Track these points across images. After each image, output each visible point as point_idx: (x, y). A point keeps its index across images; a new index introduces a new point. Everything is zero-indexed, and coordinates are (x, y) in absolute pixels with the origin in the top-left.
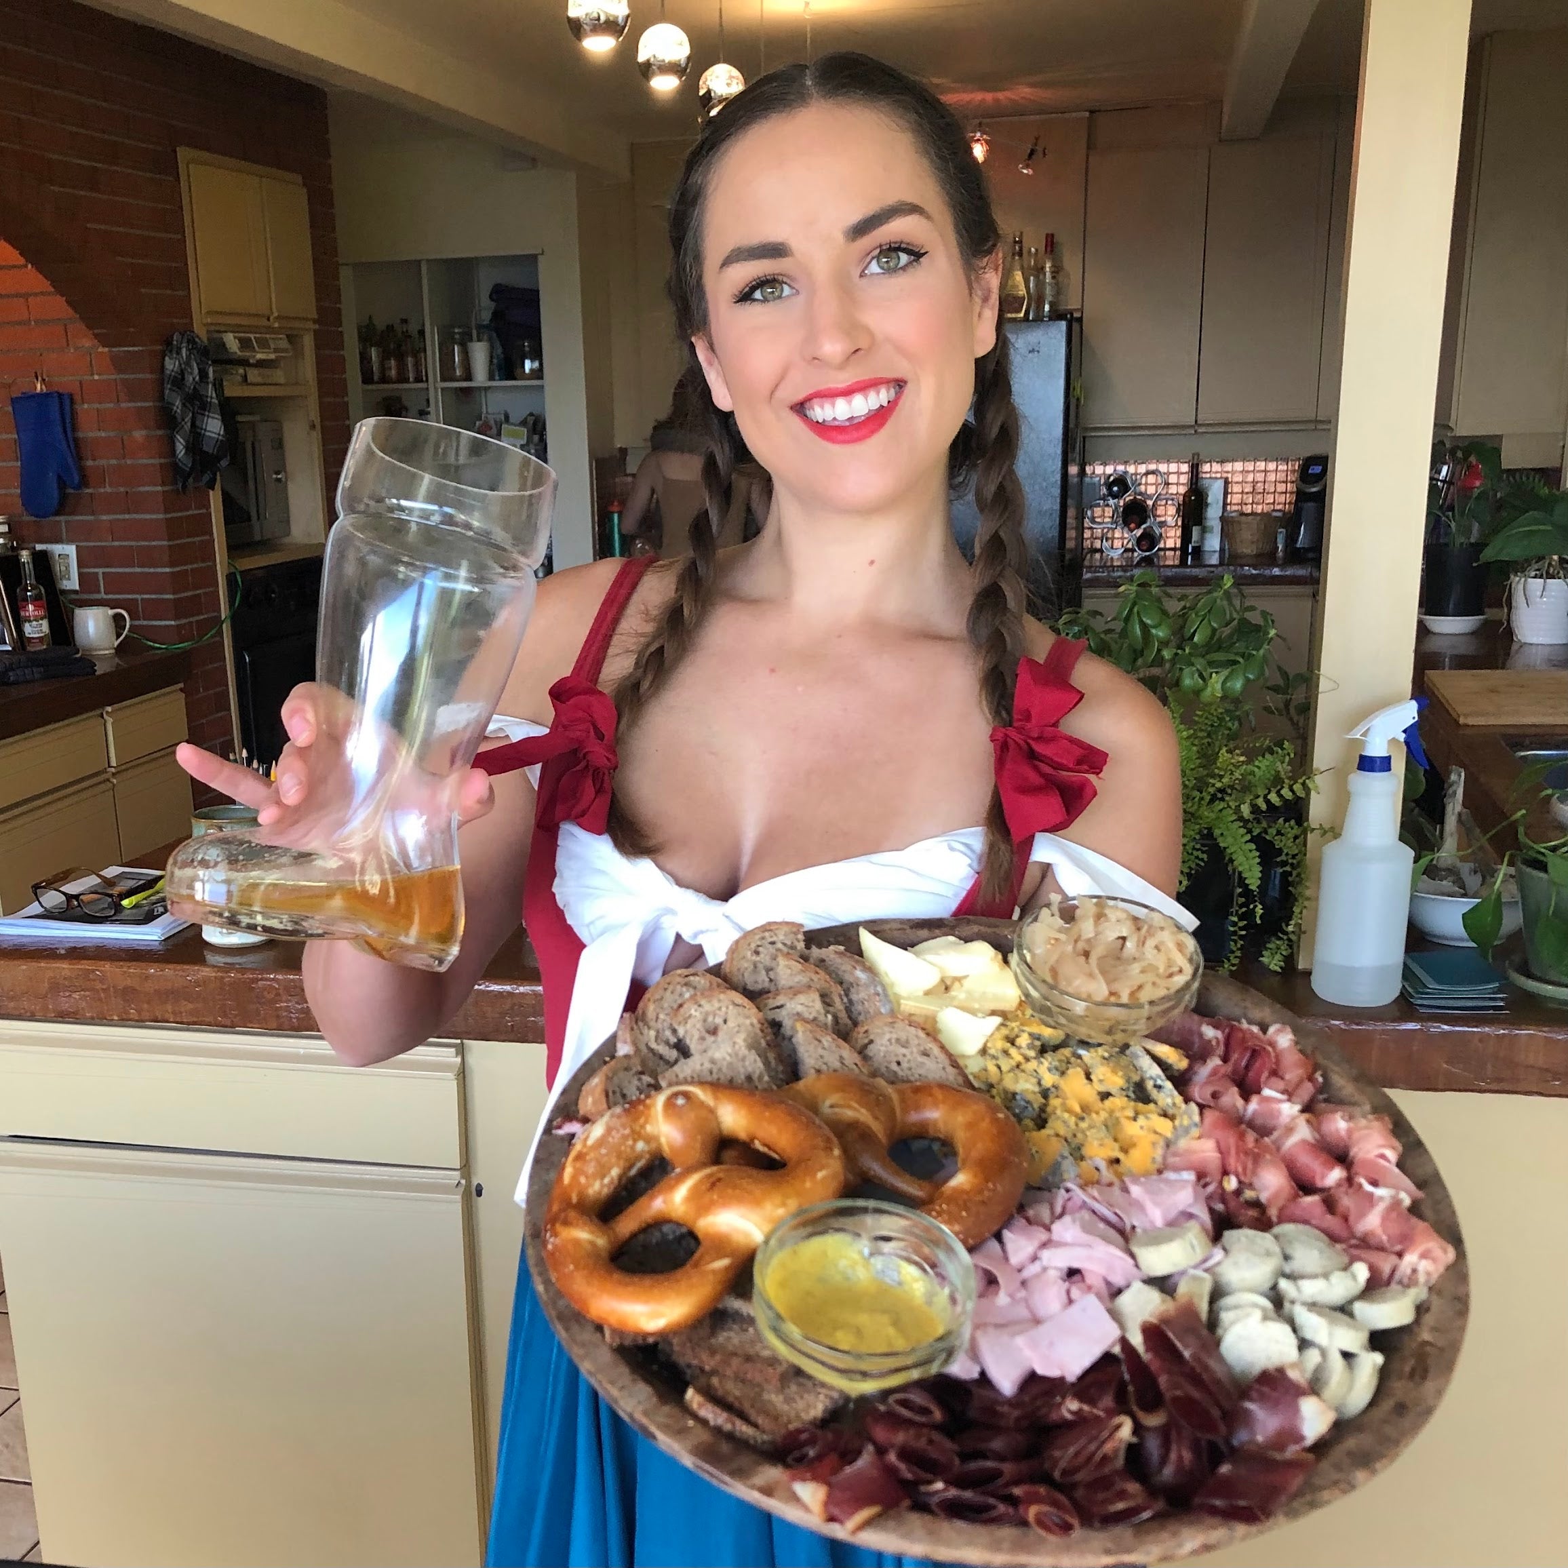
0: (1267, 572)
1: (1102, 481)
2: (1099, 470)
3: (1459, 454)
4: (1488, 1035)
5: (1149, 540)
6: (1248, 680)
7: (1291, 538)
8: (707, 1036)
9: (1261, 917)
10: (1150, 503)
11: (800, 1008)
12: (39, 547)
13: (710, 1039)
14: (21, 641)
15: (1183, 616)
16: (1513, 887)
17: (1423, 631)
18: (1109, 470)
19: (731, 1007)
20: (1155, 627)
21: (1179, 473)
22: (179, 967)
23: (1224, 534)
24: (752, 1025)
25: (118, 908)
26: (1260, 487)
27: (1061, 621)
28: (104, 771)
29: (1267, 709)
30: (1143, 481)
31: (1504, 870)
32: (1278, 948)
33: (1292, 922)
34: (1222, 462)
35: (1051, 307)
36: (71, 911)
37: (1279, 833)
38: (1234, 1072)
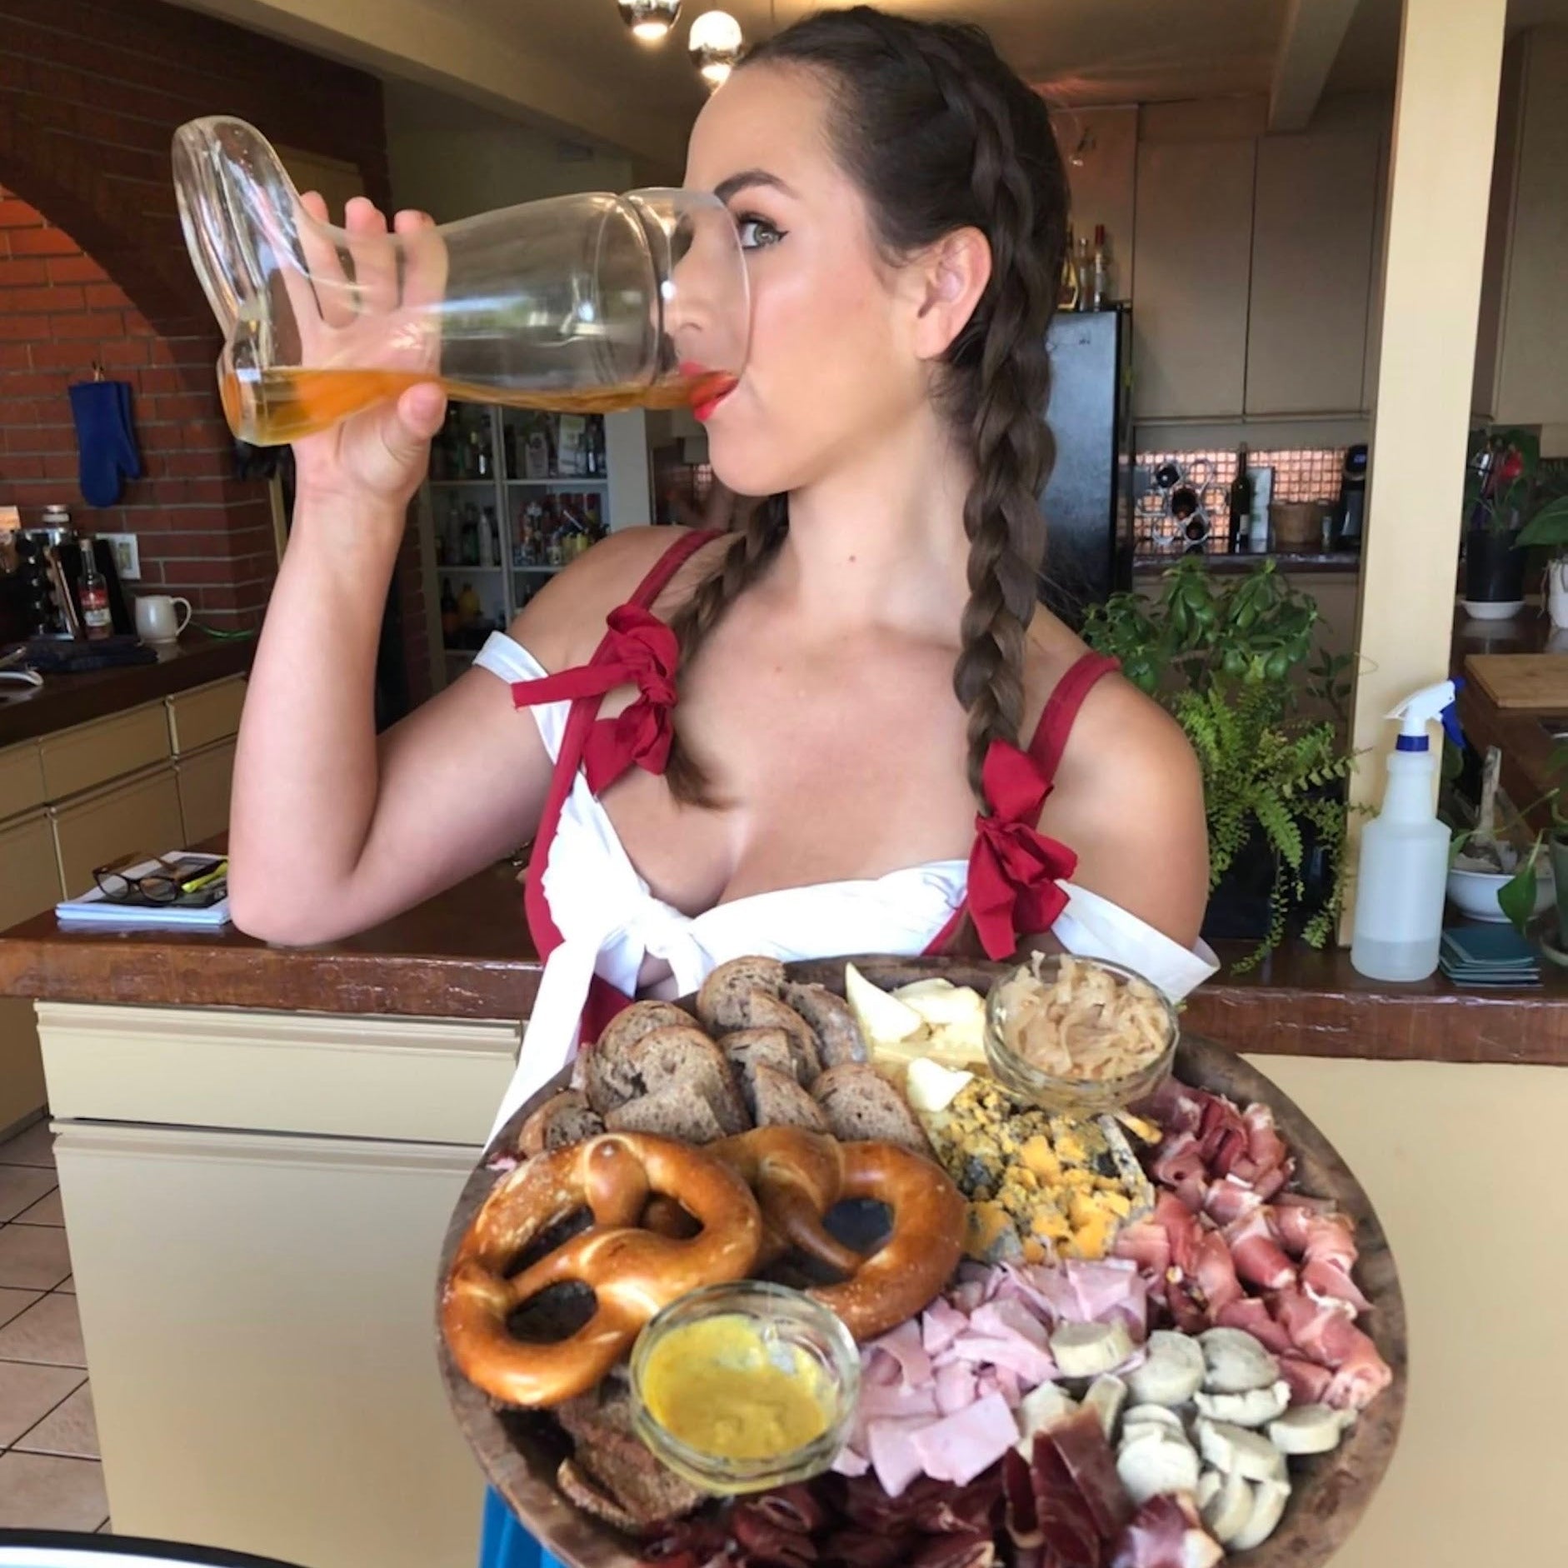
0: (1314, 560)
1: (1152, 471)
2: (1149, 459)
3: (1499, 443)
4: (1523, 1008)
5: (1198, 529)
6: (1290, 663)
7: (1337, 526)
8: (664, 1073)
9: (1303, 894)
10: (1199, 492)
11: (765, 1051)
12: (100, 536)
13: (667, 1077)
14: (83, 629)
15: (1228, 600)
16: (1547, 864)
17: (1461, 617)
18: (1159, 459)
19: (690, 1047)
20: (1200, 610)
21: (1227, 463)
22: (240, 950)
23: (1272, 524)
24: (711, 1066)
25: (179, 892)
26: (1306, 476)
27: (1108, 605)
28: (168, 759)
29: (1310, 692)
30: (1193, 470)
31: (1538, 848)
32: (1320, 925)
33: (1333, 899)
34: (1269, 451)
35: (1101, 299)
36: (132, 896)
37: (1320, 812)
38: (1205, 1150)
